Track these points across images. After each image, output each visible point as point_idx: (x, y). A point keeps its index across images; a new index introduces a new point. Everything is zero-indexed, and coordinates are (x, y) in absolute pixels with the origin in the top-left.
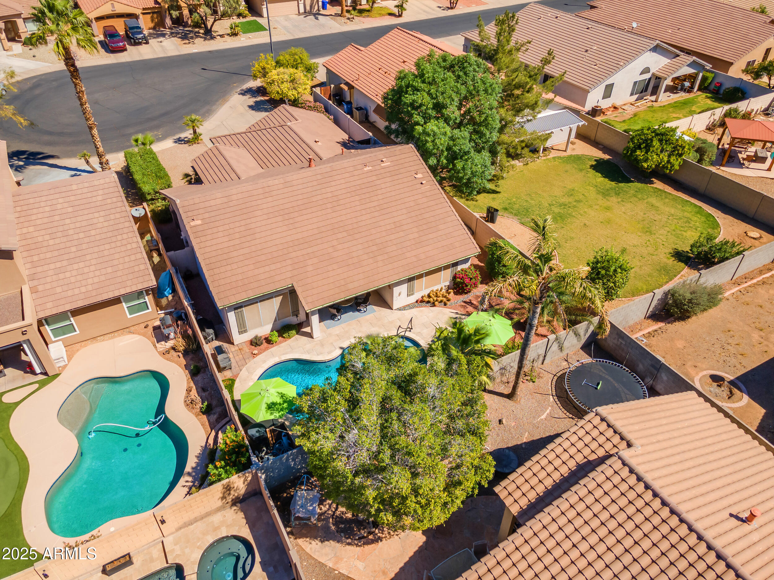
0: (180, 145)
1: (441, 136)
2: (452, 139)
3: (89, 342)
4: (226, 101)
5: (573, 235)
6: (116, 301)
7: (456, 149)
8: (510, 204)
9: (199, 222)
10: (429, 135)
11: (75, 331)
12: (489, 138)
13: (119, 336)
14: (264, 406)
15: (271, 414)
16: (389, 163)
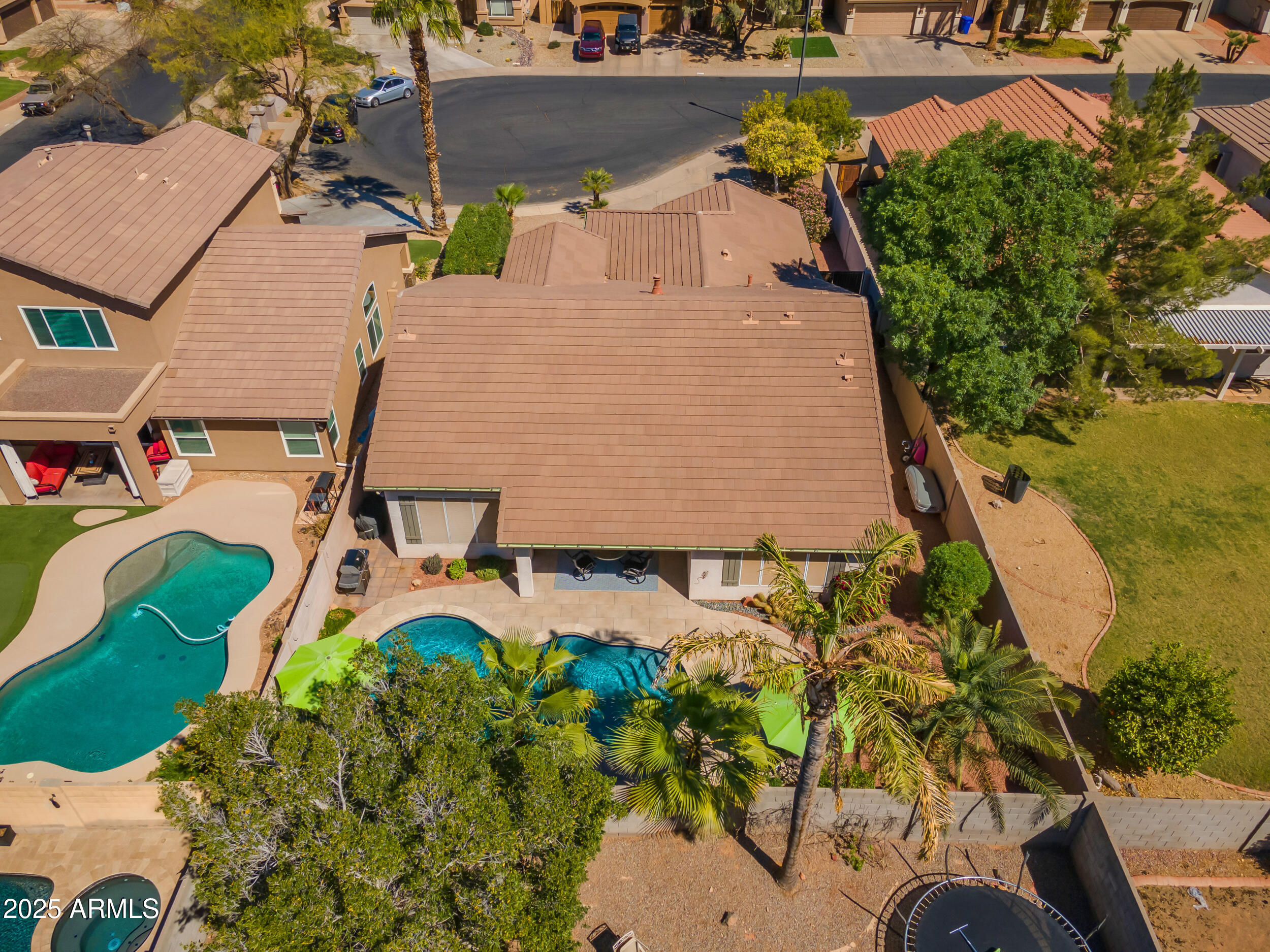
0: (571, 214)
1: (925, 297)
2: (953, 307)
3: (227, 474)
4: (689, 159)
5: (1184, 588)
6: (269, 425)
7: (951, 328)
8: (1078, 473)
9: (412, 337)
10: (901, 289)
11: (211, 452)
12: (1041, 324)
13: (269, 480)
14: (309, 682)
15: (312, 701)
16: (799, 323)
